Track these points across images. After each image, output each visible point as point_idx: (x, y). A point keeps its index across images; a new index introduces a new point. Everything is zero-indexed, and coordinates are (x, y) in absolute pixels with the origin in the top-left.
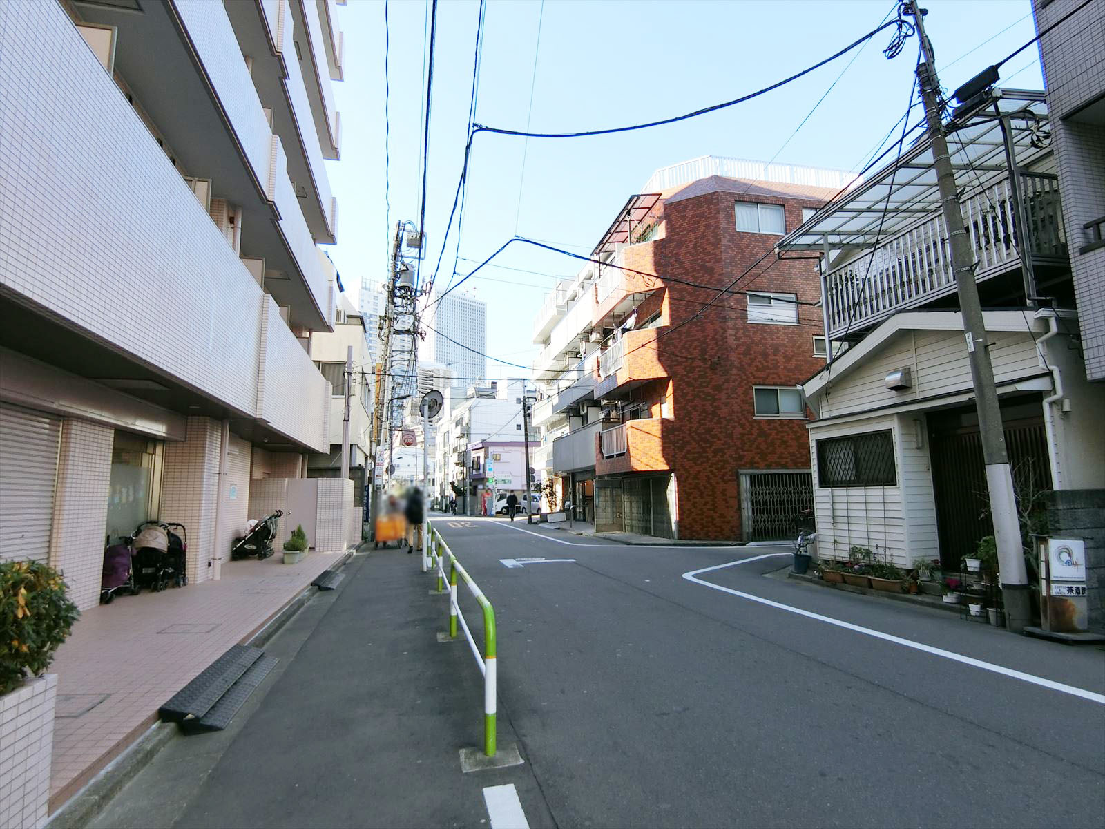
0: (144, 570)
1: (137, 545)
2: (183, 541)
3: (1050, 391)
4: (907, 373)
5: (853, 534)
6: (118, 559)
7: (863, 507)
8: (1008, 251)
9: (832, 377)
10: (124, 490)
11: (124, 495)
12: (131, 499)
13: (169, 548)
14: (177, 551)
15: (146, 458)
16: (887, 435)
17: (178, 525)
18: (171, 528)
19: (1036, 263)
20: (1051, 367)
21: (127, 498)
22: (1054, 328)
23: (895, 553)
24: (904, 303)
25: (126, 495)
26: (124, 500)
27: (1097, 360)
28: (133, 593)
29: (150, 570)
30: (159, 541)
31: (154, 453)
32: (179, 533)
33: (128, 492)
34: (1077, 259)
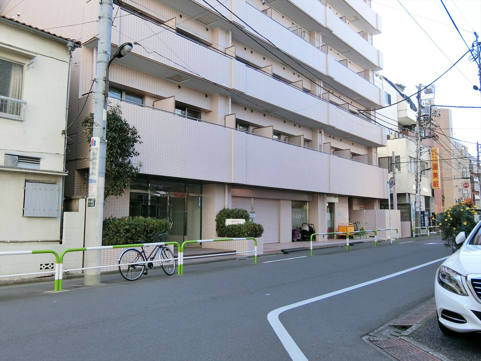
0: (304, 236)
1: (302, 229)
2: (313, 228)
6: (295, 232)
10: (298, 215)
11: (298, 216)
12: (301, 217)
13: (309, 230)
14: (312, 231)
15: (305, 206)
17: (312, 224)
18: (310, 225)
21: (299, 217)
25: (299, 216)
26: (298, 218)
28: (301, 241)
29: (306, 236)
30: (307, 228)
31: (307, 205)
32: (312, 226)
33: (299, 215)
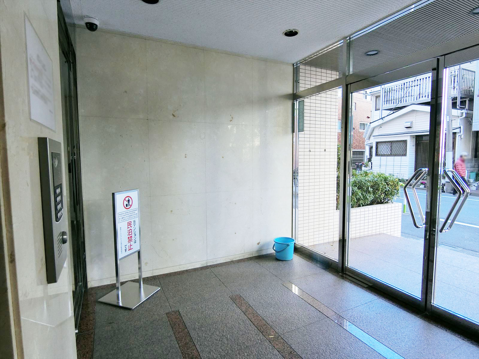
3: (459, 133)
4: (412, 123)
5: (394, 170)
7: (393, 162)
8: (454, 91)
9: (383, 122)
16: (405, 142)
19: (461, 96)
20: (461, 126)
22: (464, 116)
23: (405, 175)
24: (414, 101)
27: (476, 126)
34: (476, 98)
